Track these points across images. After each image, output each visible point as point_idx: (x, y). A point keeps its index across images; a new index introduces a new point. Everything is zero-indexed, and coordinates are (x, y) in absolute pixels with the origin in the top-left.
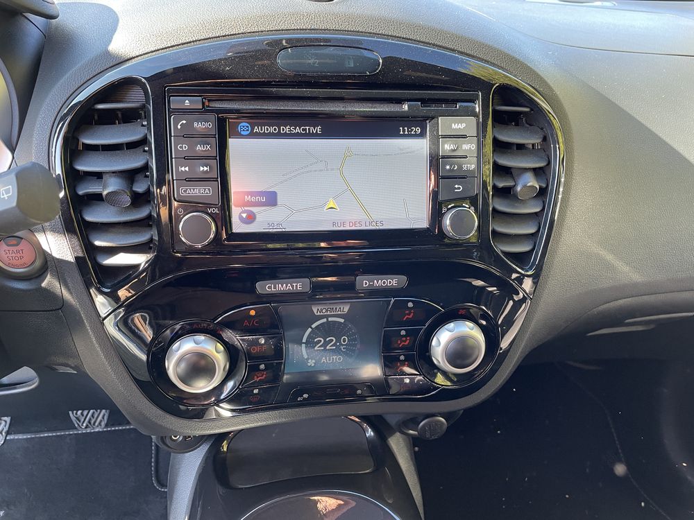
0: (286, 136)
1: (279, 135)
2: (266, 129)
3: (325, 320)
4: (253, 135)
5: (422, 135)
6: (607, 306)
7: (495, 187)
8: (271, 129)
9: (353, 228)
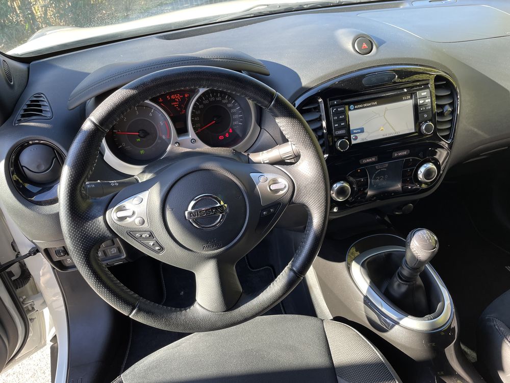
0: (366, 107)
1: (363, 107)
2: (359, 106)
3: (379, 170)
4: (355, 109)
5: (411, 98)
6: (475, 149)
7: (437, 105)
8: (361, 106)
9: (390, 136)
